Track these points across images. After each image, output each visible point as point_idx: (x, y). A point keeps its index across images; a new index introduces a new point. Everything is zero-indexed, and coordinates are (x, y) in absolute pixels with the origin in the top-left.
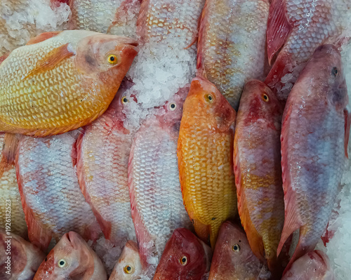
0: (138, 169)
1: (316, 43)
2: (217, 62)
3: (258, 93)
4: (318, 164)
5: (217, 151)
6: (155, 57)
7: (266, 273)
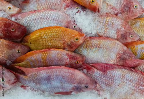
0: (50, 13)
1: (98, 81)
2: (91, 44)
3: (79, 59)
4: (51, 81)
5: (56, 42)
6: (94, 20)
7: (9, 63)
